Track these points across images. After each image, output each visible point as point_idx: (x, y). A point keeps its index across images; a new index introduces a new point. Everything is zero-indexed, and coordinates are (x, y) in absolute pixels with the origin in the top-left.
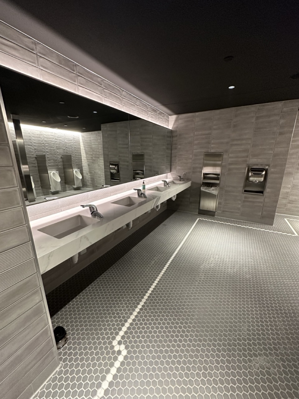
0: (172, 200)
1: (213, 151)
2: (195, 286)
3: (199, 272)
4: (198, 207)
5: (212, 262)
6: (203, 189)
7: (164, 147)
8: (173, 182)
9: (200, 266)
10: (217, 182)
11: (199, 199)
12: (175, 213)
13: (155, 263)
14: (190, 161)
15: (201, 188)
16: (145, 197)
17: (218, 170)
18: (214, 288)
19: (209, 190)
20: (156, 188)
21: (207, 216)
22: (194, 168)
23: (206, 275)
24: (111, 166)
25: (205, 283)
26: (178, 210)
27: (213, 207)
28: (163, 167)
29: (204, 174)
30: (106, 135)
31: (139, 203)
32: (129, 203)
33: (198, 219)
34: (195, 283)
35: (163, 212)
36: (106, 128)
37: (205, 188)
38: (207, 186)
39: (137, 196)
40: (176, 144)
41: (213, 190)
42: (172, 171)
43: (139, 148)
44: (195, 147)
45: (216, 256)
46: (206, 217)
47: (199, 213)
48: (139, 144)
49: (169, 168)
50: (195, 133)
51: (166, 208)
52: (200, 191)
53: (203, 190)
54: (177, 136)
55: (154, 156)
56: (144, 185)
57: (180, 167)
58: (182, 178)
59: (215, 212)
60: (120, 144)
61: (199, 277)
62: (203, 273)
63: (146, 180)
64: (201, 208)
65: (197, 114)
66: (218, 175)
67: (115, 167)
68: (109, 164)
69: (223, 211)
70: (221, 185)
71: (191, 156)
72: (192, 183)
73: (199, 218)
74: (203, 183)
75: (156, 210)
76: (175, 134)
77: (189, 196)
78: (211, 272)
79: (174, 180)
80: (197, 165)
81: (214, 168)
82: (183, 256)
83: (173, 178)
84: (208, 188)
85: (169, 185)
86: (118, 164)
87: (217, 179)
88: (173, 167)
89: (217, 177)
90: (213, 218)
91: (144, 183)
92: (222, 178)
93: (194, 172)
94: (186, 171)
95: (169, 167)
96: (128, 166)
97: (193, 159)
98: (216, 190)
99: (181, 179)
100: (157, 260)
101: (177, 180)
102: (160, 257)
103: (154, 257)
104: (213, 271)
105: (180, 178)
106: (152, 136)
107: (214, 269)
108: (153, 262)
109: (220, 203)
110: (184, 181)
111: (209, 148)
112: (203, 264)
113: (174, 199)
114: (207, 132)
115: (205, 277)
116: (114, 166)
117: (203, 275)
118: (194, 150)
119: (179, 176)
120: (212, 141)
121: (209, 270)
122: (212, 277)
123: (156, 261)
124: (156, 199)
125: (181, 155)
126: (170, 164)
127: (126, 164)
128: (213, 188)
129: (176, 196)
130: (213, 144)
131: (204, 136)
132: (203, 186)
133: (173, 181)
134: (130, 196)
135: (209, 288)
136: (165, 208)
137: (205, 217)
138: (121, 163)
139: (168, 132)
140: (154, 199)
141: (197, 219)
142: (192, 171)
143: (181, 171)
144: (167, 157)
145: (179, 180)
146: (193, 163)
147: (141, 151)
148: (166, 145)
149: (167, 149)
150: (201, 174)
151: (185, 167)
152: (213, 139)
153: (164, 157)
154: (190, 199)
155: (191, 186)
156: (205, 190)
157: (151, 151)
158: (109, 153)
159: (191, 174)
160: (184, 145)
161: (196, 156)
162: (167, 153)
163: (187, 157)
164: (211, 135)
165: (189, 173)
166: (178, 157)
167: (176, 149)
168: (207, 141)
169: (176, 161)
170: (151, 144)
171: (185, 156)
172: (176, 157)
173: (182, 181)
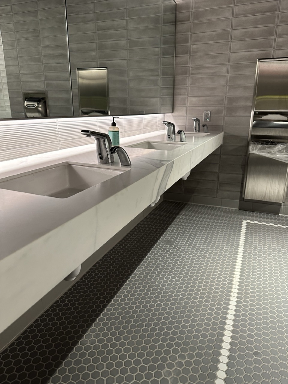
0: (184, 180)
4: (239, 194)
6: (255, 150)
7: (157, 49)
11: (241, 176)
12: (184, 211)
14: (223, 82)
15: (251, 147)
16: (126, 162)
19: (269, 153)
20: (147, 146)
21: (262, 214)
22: (232, 100)
24: (26, 103)
26: (190, 203)
27: (278, 192)
28: (154, 100)
30: (11, 26)
31: (104, 184)
33: (244, 223)
36: (9, 7)
37: (260, 146)
39: (96, 160)
40: (186, 41)
41: (279, 151)
42: (175, 109)
43: (93, 54)
44: (235, 45)
47: (240, 209)
48: (94, 45)
50: (237, 9)
51: (163, 200)
52: (248, 155)
53: (255, 152)
54: (188, 19)
55: (131, 74)
56: (116, 130)
57: (194, 99)
58: (202, 123)
59: (281, 204)
60: (45, 47)
67: (38, 104)
68: (21, 99)
71: (224, 69)
72: (226, 138)
73: (246, 220)
74: (253, 135)
76: (180, 16)
77: (216, 169)
86: (43, 99)
88: (179, 99)
89: (287, 120)
93: (231, 111)
94: (212, 108)
95: (168, 99)
96: (67, 101)
97: (229, 77)
99: (200, 126)
105: (199, 124)
106: (124, 22)
110: (208, 132)
111: (271, 47)
116: (36, 104)
118: (233, 55)
119: (197, 120)
120: (280, 29)
125: (199, 68)
126: (171, 91)
127: (64, 95)
128: (279, 147)
130: (280, 35)
131: (258, 17)
138: (51, 95)
139: (165, 11)
140: (158, 168)
141: (241, 222)
142: (227, 108)
143: (200, 108)
144: (163, 75)
145: (194, 131)
146: (228, 87)
147: (98, 62)
148: (162, 44)
149: (164, 54)
150: (247, 114)
151: (208, 98)
152: (281, 22)
153: (158, 75)
154: (218, 176)
155: (223, 144)
156: (261, 152)
157: (125, 62)
158: (22, 72)
159: (223, 115)
160: (207, 42)
161: (237, 68)
162: (163, 65)
163: (215, 73)
164: (276, 13)
165: (219, 112)
166: (192, 74)
167: (187, 53)
168: (266, 28)
169: (186, 85)
170: (124, 42)
171: (208, 71)
172: (186, 74)
173: (202, 132)
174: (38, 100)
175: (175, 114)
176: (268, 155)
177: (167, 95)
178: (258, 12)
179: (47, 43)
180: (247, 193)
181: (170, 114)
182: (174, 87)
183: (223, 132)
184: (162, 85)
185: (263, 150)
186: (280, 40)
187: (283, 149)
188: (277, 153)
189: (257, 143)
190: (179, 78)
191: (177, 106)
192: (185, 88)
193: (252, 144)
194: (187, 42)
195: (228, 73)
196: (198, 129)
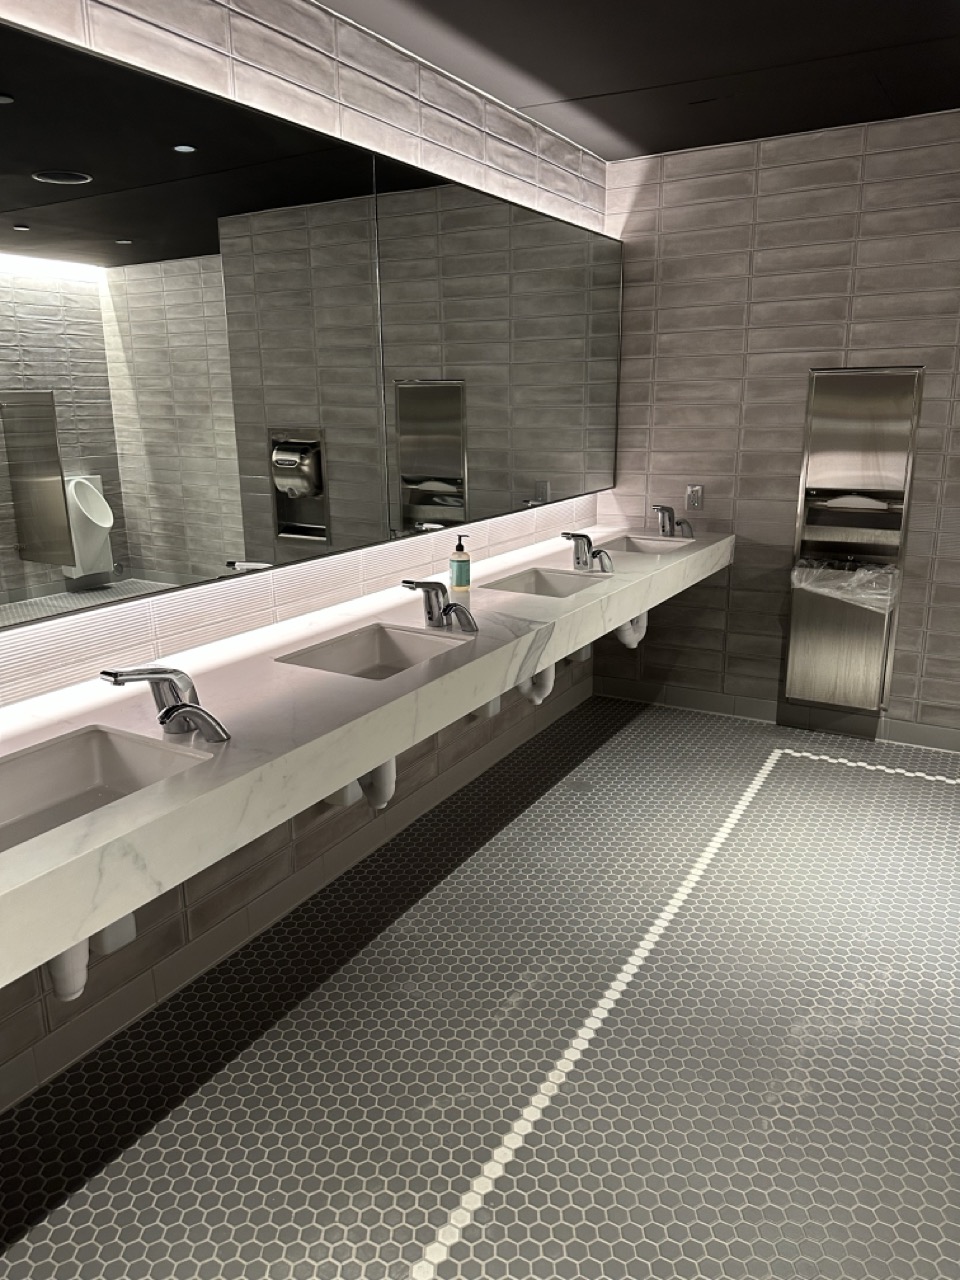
0: (624, 647)
1: (860, 358)
2: (760, 1139)
3: (780, 1062)
4: (776, 684)
5: (860, 1002)
6: (804, 580)
7: (579, 343)
8: (628, 545)
9: (787, 1023)
10: (890, 538)
11: (779, 642)
12: (636, 722)
13: (523, 1004)
14: (730, 419)
15: (795, 574)
16: (468, 625)
17: (891, 471)
18: (872, 1151)
19: (840, 588)
20: (533, 579)
21: (831, 737)
22: (752, 461)
23: (821, 1076)
24: (275, 456)
25: (819, 1123)
26: (657, 704)
27: (866, 685)
28: (571, 457)
29: (808, 492)
30: (249, 280)
31: (435, 661)
32: (377, 662)
33: (776, 754)
34: (758, 1124)
35: (571, 714)
36: (246, 241)
37: (816, 572)
38: (830, 565)
39: (421, 622)
40: (646, 324)
41: (863, 586)
42: (620, 480)
43: (434, 348)
44: (759, 337)
45: (880, 967)
46: (823, 742)
47: (778, 724)
48: (435, 330)
49: (607, 463)
50: (759, 258)
51: (590, 694)
52: (789, 591)
53: (803, 585)
54: (649, 277)
55: (518, 396)
56: (464, 558)
57: (664, 458)
58: (677, 517)
59: (876, 715)
60: (323, 330)
61: (778, 1087)
62: (806, 1065)
63: (476, 532)
64: (795, 688)
65: (769, 145)
66: (893, 496)
67: (302, 459)
68: (264, 445)
69: (927, 709)
70: (909, 560)
71: (734, 391)
72: (738, 549)
73: (782, 749)
74: (804, 543)
75: (531, 701)
76: (635, 268)
77: (719, 623)
78: (854, 1062)
79: (632, 530)
80: (769, 445)
81: (871, 458)
82: (689, 967)
83: (628, 517)
84: (837, 577)
85: (606, 561)
86: (315, 445)
87: (888, 520)
88: (627, 457)
89: (887, 509)
90: (867, 751)
91: (460, 548)
92: (920, 518)
93: (750, 486)
94: (706, 479)
95: (604, 456)
96: (371, 453)
97: (744, 407)
98: (883, 586)
99: (673, 523)
100: (539, 986)
101: (647, 530)
102: (553, 969)
103: (521, 969)
104: (864, 1054)
105: (671, 519)
106: (505, 280)
107: (868, 1043)
108: (514, 1000)
109: (903, 664)
110: (692, 537)
111: (840, 343)
112: (806, 1012)
113: (633, 639)
114: (827, 250)
115: (818, 1088)
116: (296, 458)
117: (803, 1076)
118: (753, 360)
119: (664, 509)
120: (859, 304)
121: (839, 1051)
122: (856, 1088)
123: (530, 995)
124: (529, 638)
125: (675, 387)
126: (611, 438)
127: (363, 441)
128: (862, 575)
129: (644, 623)
130: (861, 318)
131: (809, 276)
132: (803, 561)
133: (628, 538)
134: (386, 621)
135: (840, 1154)
136: (585, 690)
137: (814, 741)
138: (334, 439)
139: (598, 257)
140: (517, 637)
141: (769, 753)
142: (741, 479)
143: (677, 478)
144: (592, 400)
145: (661, 532)
146: (743, 431)
147: (444, 368)
148: (590, 331)
149: (594, 354)
150: (790, 496)
151: (696, 455)
152: (861, 288)
153: (579, 402)
154: (725, 640)
155: (734, 563)
156: (819, 587)
157: (505, 369)
158: (268, 383)
159: (732, 495)
160: (691, 329)
161: (762, 388)
162: (592, 379)
163: (712, 398)
164: (849, 269)
165: (721, 488)
166: (659, 400)
167: (647, 351)
168: (826, 301)
169: (646, 424)
170: (503, 325)
171: (697, 393)
172: (645, 399)
173: (678, 536)
174: (302, 449)
175: (621, 490)
176: (837, 595)
177: (601, 447)
178: (809, 266)
179: (328, 321)
180: (791, 684)
181: (609, 491)
182: (617, 429)
183: (734, 536)
184: (590, 424)
185: (824, 583)
186: (860, 328)
187: (870, 582)
188: (859, 591)
189: (815, 564)
190: (629, 409)
191: (625, 473)
192: (643, 431)
193: (801, 566)
194: (648, 328)
195: (742, 399)
196: (668, 528)
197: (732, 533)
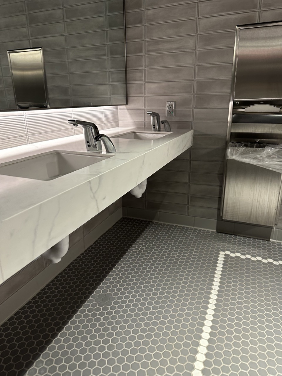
1: (268, 16)
4: (216, 211)
6: (234, 154)
7: (101, 19)
8: (134, 136)
11: (218, 188)
12: (144, 235)
14: (189, 60)
15: (229, 151)
19: (255, 158)
22: (203, 85)
27: (268, 212)
28: (102, 88)
29: (234, 103)
33: (222, 256)
35: (109, 231)
37: (242, 149)
38: (246, 146)
40: (138, 4)
41: (269, 157)
42: (130, 100)
43: (25, 30)
44: (205, 7)
47: (217, 232)
48: (23, 19)
49: (122, 91)
51: (120, 216)
52: (226, 161)
53: (234, 157)
55: (71, 54)
57: (153, 86)
58: (162, 118)
59: (272, 228)
64: (228, 214)
71: (191, 43)
72: (195, 138)
73: (224, 251)
74: (231, 133)
77: (186, 179)
79: (138, 128)
80: (212, 75)
83: (136, 122)
85: (108, 143)
88: (133, 87)
89: (280, 111)
93: (202, 101)
94: (177, 97)
95: (120, 86)
97: (197, 53)
98: (281, 156)
99: (160, 123)
101: (145, 128)
105: (158, 120)
110: (171, 131)
111: (255, 7)
113: (139, 194)
118: (203, 22)
119: (154, 114)
125: (157, 42)
126: (123, 76)
128: (269, 150)
129: (145, 185)
132: (231, 143)
133: (134, 133)
142: (196, 96)
143: (161, 98)
144: (112, 53)
145: (153, 129)
146: (197, 68)
147: (31, 41)
148: (107, 12)
149: (110, 26)
150: (224, 105)
151: (170, 83)
153: (104, 55)
154: (189, 188)
155: (193, 146)
156: (243, 158)
157: (63, 38)
159: (191, 106)
160: (166, 5)
161: (208, 40)
162: (110, 41)
163: (178, 48)
165: (185, 103)
166: (148, 51)
167: (140, 22)
169: (142, 66)
170: (59, 12)
171: (170, 46)
172: (141, 51)
173: (163, 131)
175: (131, 106)
176: (254, 162)
177: (118, 81)
181: (124, 107)
182: (126, 70)
183: (193, 130)
184: (111, 69)
185: (246, 155)
187: (273, 154)
188: (266, 159)
189: (238, 145)
190: (132, 57)
191: (132, 96)
192: (141, 71)
193: (232, 146)
194: (140, 7)
195: (196, 48)
196: (157, 126)
197: (192, 129)
